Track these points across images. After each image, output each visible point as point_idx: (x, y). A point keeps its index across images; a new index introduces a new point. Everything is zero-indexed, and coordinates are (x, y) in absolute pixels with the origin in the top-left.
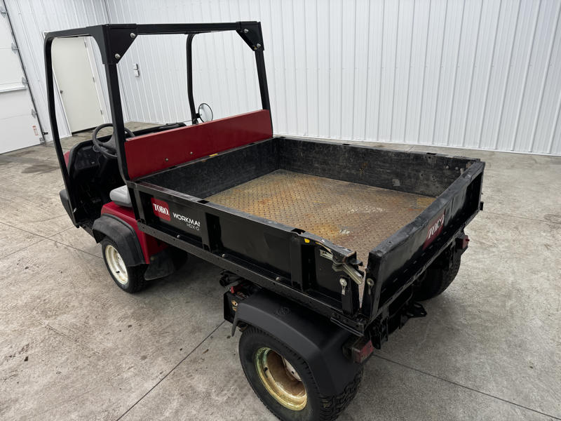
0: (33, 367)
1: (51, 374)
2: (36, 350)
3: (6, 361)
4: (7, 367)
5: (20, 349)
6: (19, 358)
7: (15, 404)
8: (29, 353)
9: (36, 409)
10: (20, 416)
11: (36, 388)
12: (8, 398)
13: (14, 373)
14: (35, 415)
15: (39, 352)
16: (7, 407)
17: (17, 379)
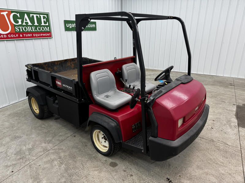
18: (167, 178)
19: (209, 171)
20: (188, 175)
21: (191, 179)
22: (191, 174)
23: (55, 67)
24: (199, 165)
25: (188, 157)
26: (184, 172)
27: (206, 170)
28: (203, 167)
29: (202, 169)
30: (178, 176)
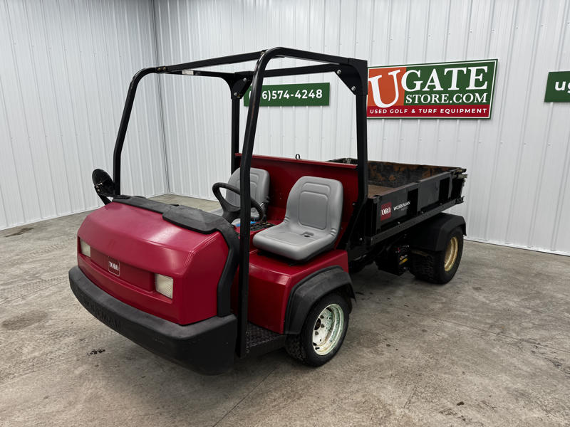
0: (467, 394)
1: (468, 377)
2: (445, 401)
3: (473, 421)
4: (479, 416)
5: (451, 416)
6: (462, 411)
7: (509, 388)
8: (451, 406)
9: (506, 373)
10: (517, 379)
11: (487, 381)
12: (508, 396)
13: (482, 405)
14: (510, 370)
15: (447, 399)
16: (516, 391)
17: (487, 399)
18: (104, 351)
19: (74, 411)
20: (90, 377)
21: (80, 378)
22: (89, 380)
23: (392, 176)
24: (102, 400)
25: (133, 391)
26: (100, 373)
27: (79, 406)
28: (90, 404)
29: (89, 400)
30: (99, 364)
